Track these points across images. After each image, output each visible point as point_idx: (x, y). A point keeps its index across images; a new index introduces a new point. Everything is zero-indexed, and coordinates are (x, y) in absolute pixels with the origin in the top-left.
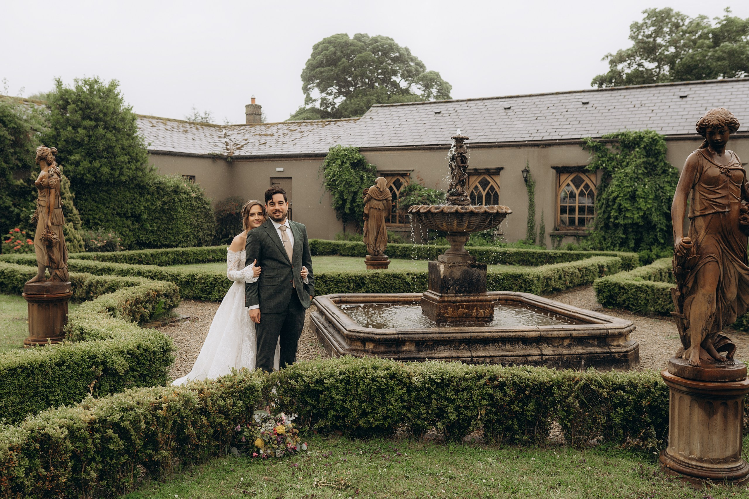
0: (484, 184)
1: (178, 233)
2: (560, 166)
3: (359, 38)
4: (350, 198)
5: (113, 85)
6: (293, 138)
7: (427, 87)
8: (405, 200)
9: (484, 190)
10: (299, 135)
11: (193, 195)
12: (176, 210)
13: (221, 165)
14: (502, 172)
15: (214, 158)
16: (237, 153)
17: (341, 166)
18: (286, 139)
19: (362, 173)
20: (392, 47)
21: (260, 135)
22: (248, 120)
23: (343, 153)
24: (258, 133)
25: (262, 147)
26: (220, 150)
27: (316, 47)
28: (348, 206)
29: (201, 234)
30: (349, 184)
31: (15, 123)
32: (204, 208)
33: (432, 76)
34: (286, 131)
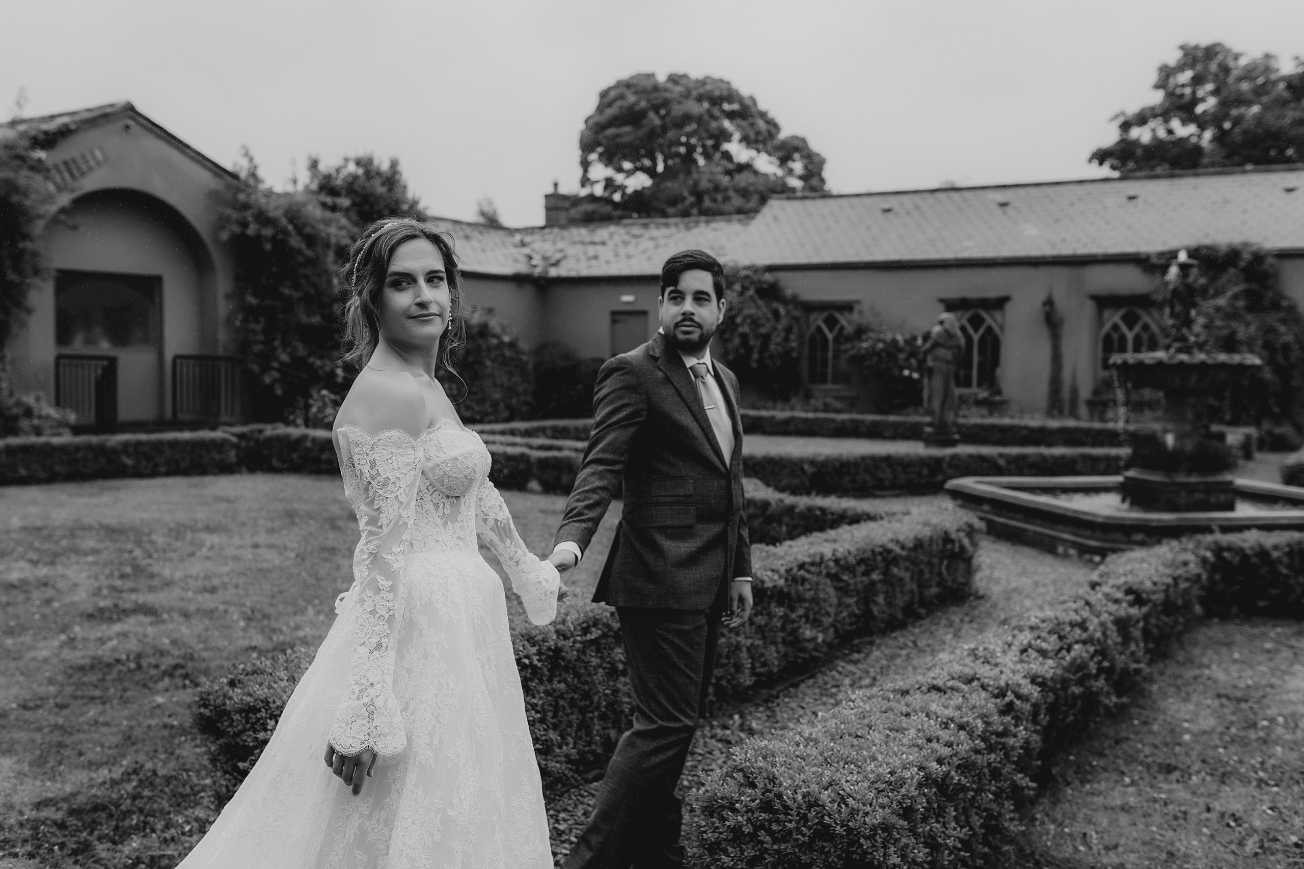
0: (976, 322)
1: (483, 401)
3: (674, 79)
4: (758, 344)
5: (394, 164)
6: (642, 247)
7: (784, 160)
8: (853, 347)
9: (976, 332)
10: (650, 244)
11: (506, 339)
12: (481, 363)
13: (528, 292)
14: (1009, 307)
15: (518, 280)
16: (553, 272)
17: (741, 294)
18: (631, 249)
19: (775, 305)
20: (731, 96)
21: (582, 243)
22: (548, 219)
23: (744, 273)
24: (577, 239)
25: (593, 262)
26: (522, 268)
27: (604, 95)
28: (755, 356)
30: (755, 322)
32: (520, 360)
33: (796, 143)
34: (626, 238)
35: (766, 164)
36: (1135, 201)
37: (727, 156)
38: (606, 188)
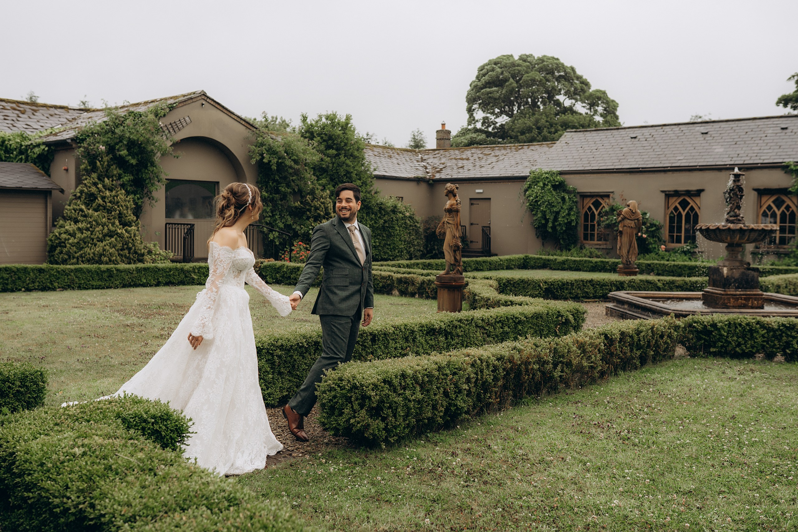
0: (684, 204)
1: (394, 249)
2: (762, 188)
3: (524, 58)
4: (552, 217)
5: (348, 118)
6: (489, 162)
7: (592, 105)
8: (607, 219)
9: (684, 211)
10: (494, 159)
11: (407, 214)
12: (393, 228)
13: (423, 187)
14: (702, 194)
15: (418, 180)
16: (438, 176)
17: (543, 188)
18: (483, 163)
19: (563, 194)
20: (559, 66)
21: (456, 159)
22: (438, 145)
23: (544, 176)
24: (453, 157)
25: (461, 170)
26: (420, 174)
27: (481, 69)
28: (550, 225)
29: (412, 249)
30: (551, 205)
31: (297, 156)
32: (415, 226)
33: (599, 94)
34: (481, 156)
35: (581, 108)
36: (785, 131)
37: (558, 103)
38: (483, 124)
